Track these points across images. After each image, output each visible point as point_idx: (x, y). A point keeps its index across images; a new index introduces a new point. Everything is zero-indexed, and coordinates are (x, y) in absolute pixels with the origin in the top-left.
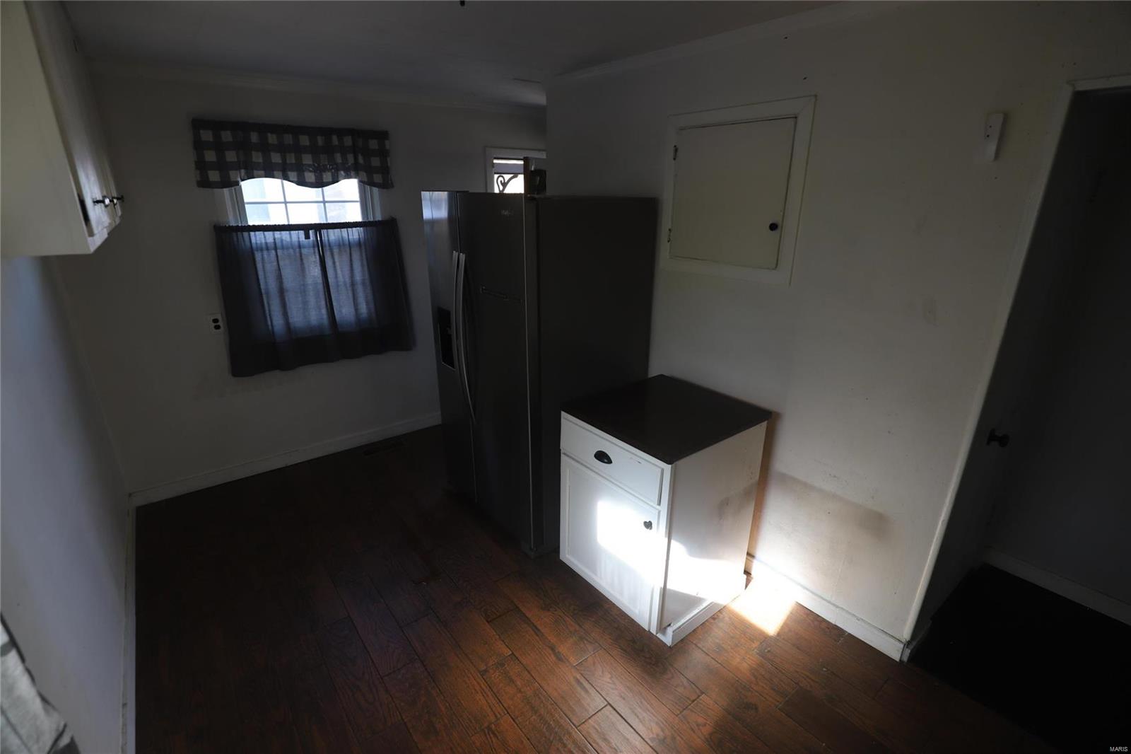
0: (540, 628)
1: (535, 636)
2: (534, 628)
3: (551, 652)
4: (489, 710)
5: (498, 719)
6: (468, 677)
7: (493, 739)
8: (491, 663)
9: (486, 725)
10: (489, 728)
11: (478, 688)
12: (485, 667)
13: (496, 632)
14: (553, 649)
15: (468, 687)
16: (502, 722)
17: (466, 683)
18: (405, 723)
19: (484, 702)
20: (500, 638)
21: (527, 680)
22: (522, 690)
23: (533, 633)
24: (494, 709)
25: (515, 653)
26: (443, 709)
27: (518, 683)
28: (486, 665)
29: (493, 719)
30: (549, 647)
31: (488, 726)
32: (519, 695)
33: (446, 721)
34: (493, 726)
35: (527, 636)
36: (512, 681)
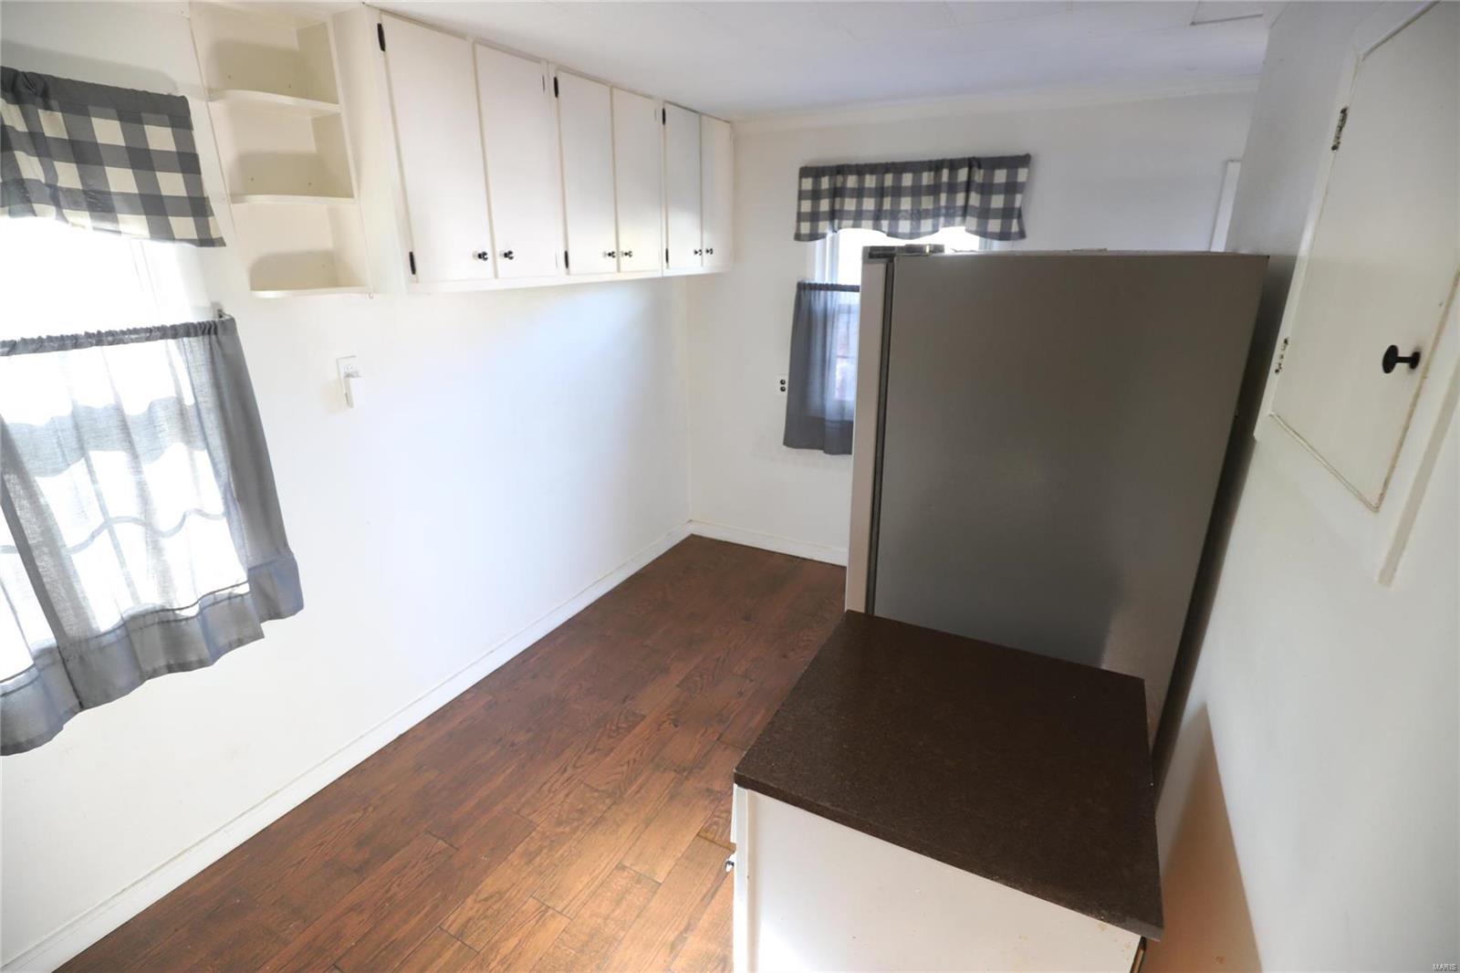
0: (717, 897)
1: (699, 898)
2: (713, 890)
3: (682, 927)
4: (570, 897)
6: (608, 856)
7: (534, 920)
8: (637, 869)
9: (550, 904)
10: (547, 909)
11: (597, 872)
12: (628, 865)
13: (686, 851)
14: (687, 929)
15: (595, 861)
16: (559, 919)
17: (599, 856)
18: (534, 829)
19: (580, 887)
20: (679, 859)
21: (625, 920)
22: (609, 921)
23: (704, 891)
24: (573, 902)
25: (661, 887)
26: (560, 852)
27: (617, 913)
28: (632, 865)
29: (559, 907)
30: (689, 924)
31: (549, 907)
32: (600, 921)
33: (546, 862)
35: (695, 889)
36: (618, 903)
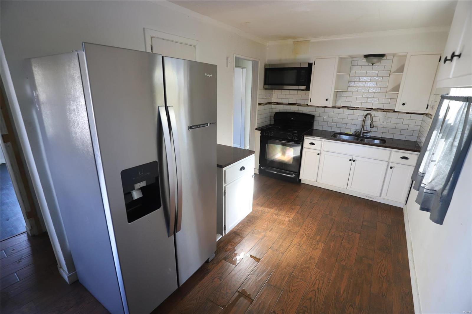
4: (294, 248)
5: (295, 245)
6: (288, 257)
7: (302, 243)
8: (278, 253)
9: (299, 247)
10: (299, 246)
11: (289, 253)
12: (280, 254)
15: (291, 255)
16: (295, 243)
17: (290, 256)
18: (316, 266)
19: (292, 250)
21: (278, 242)
22: (282, 242)
24: (292, 247)
26: (303, 259)
27: (280, 243)
29: (296, 246)
32: (284, 242)
33: (306, 256)
34: (298, 245)
36: (281, 245)
